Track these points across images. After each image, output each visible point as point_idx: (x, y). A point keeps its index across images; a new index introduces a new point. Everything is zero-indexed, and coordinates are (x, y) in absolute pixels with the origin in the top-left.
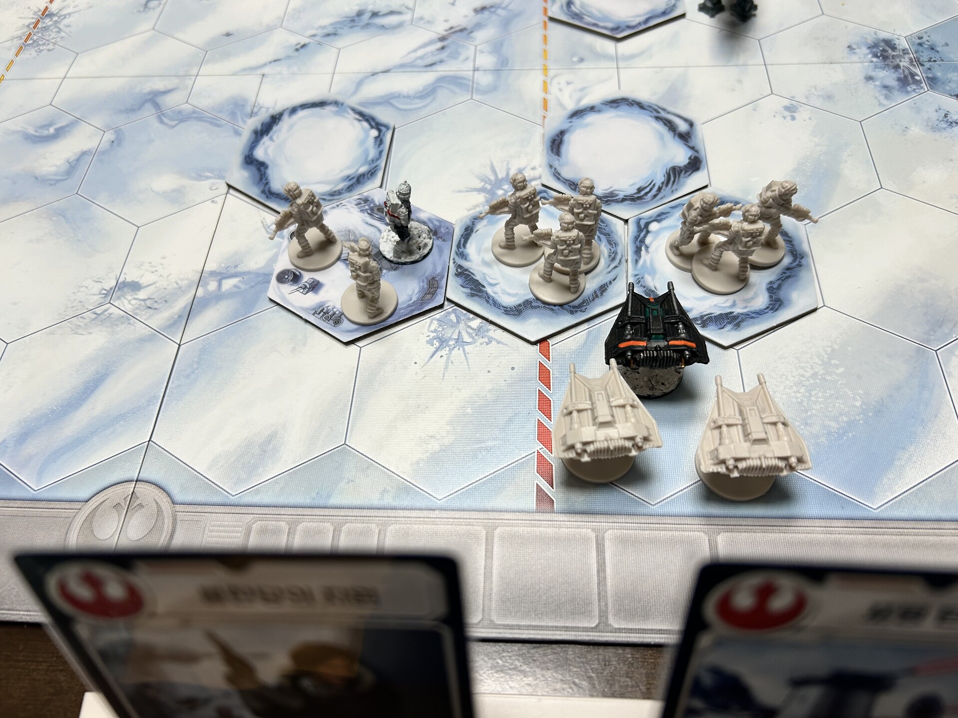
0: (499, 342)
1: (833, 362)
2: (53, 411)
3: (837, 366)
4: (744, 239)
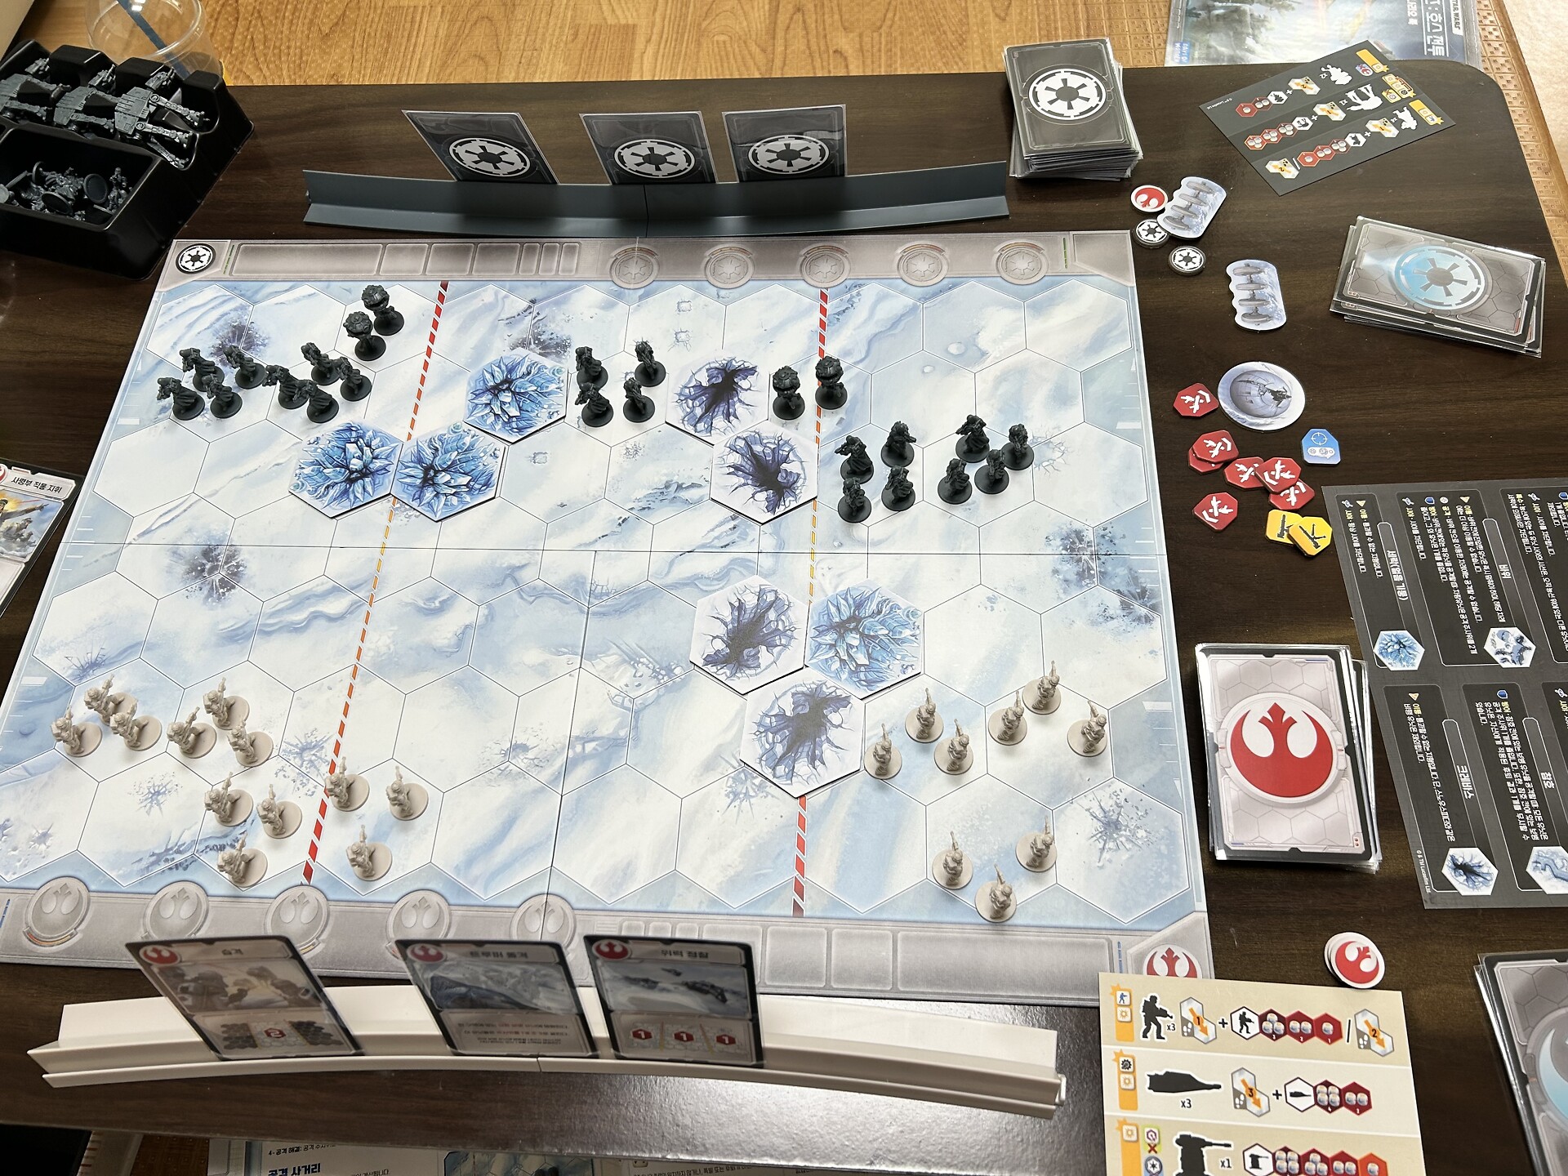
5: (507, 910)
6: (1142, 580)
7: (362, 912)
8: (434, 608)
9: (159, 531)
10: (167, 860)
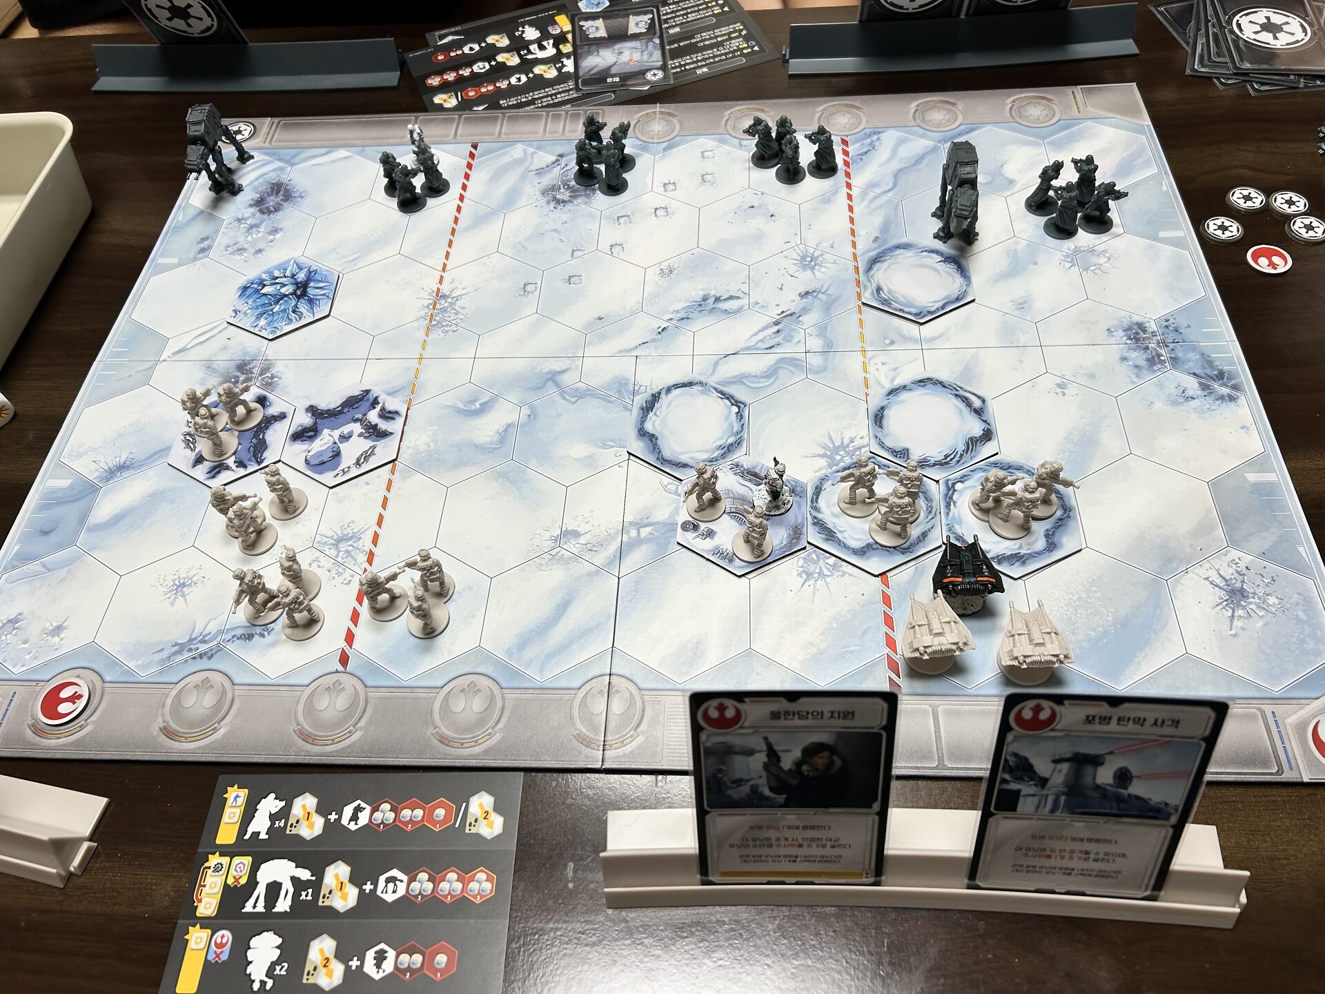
0: (850, 575)
1: (1093, 589)
2: (538, 627)
3: (1095, 592)
4: (1026, 504)
5: (566, 692)
6: (1217, 363)
7: (404, 698)
8: (475, 409)
9: (193, 350)
10: (190, 650)
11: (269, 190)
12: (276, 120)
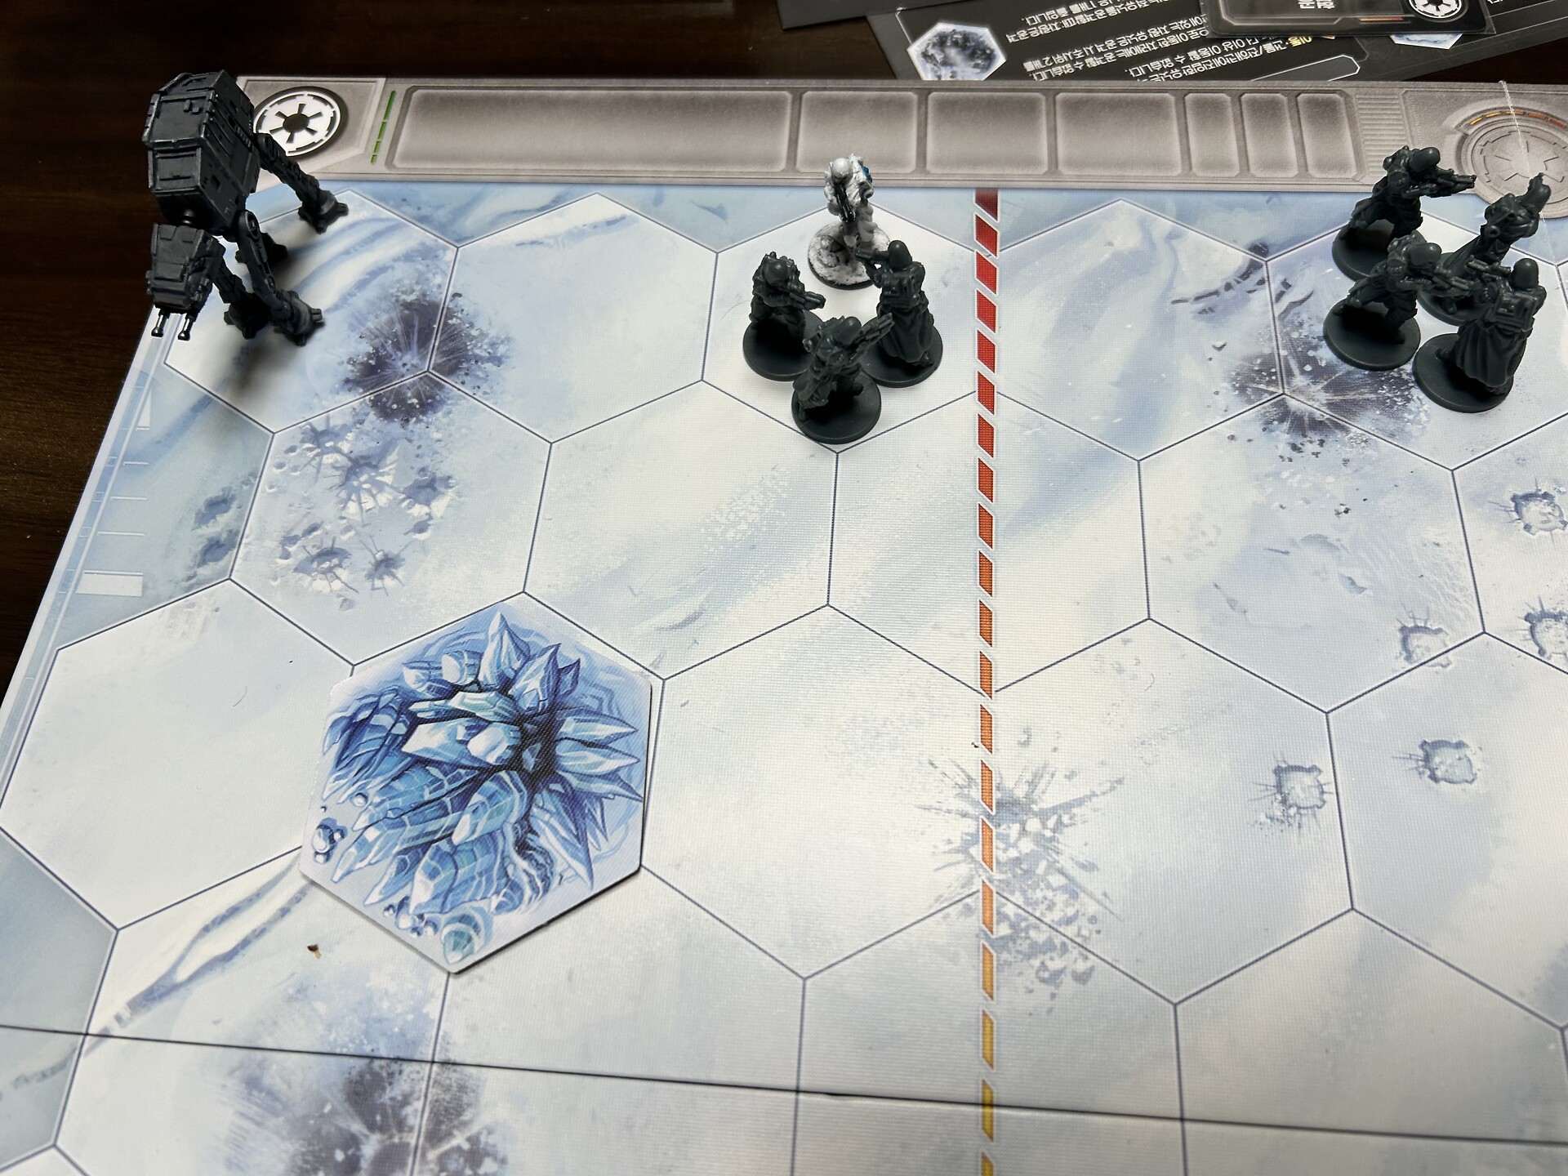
9: (200, 989)
11: (398, 328)
12: (401, 86)
